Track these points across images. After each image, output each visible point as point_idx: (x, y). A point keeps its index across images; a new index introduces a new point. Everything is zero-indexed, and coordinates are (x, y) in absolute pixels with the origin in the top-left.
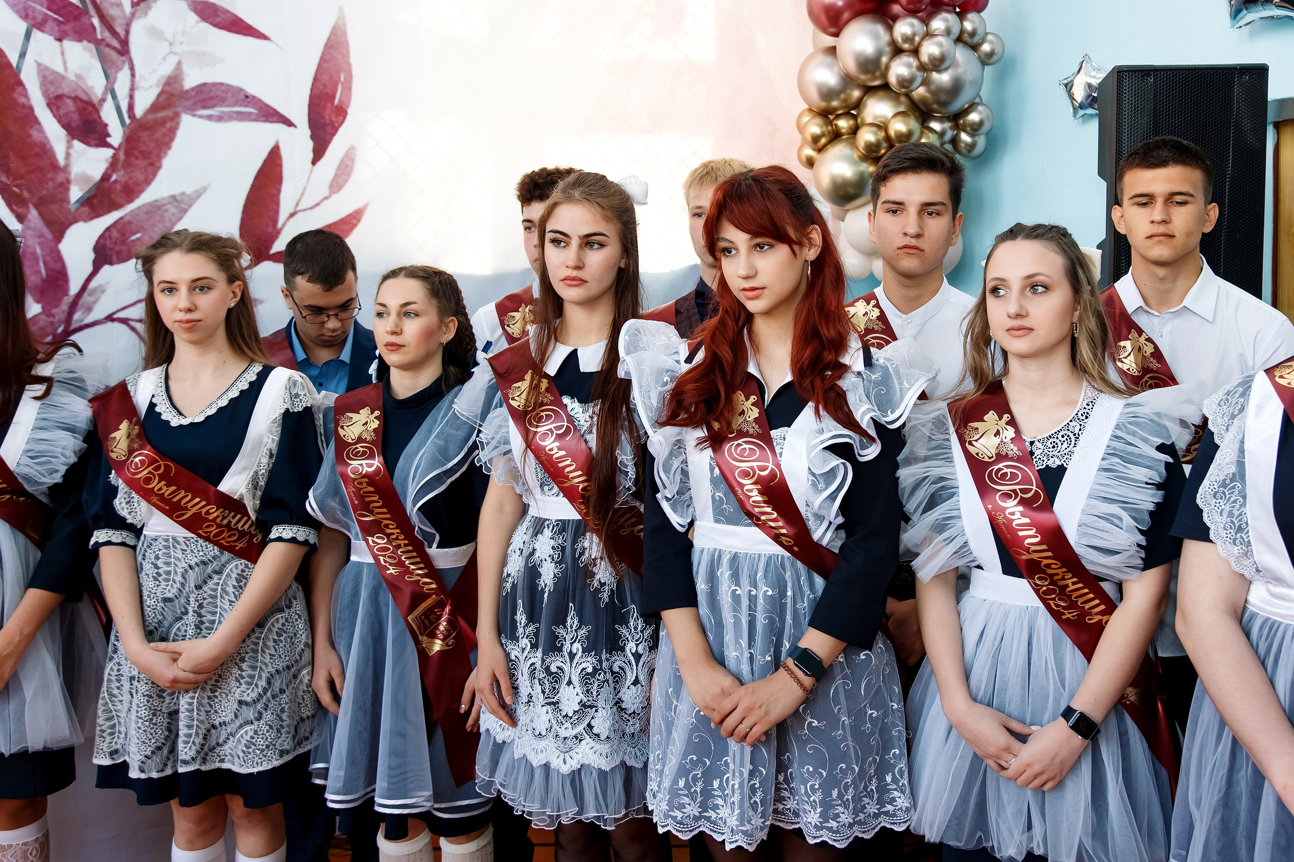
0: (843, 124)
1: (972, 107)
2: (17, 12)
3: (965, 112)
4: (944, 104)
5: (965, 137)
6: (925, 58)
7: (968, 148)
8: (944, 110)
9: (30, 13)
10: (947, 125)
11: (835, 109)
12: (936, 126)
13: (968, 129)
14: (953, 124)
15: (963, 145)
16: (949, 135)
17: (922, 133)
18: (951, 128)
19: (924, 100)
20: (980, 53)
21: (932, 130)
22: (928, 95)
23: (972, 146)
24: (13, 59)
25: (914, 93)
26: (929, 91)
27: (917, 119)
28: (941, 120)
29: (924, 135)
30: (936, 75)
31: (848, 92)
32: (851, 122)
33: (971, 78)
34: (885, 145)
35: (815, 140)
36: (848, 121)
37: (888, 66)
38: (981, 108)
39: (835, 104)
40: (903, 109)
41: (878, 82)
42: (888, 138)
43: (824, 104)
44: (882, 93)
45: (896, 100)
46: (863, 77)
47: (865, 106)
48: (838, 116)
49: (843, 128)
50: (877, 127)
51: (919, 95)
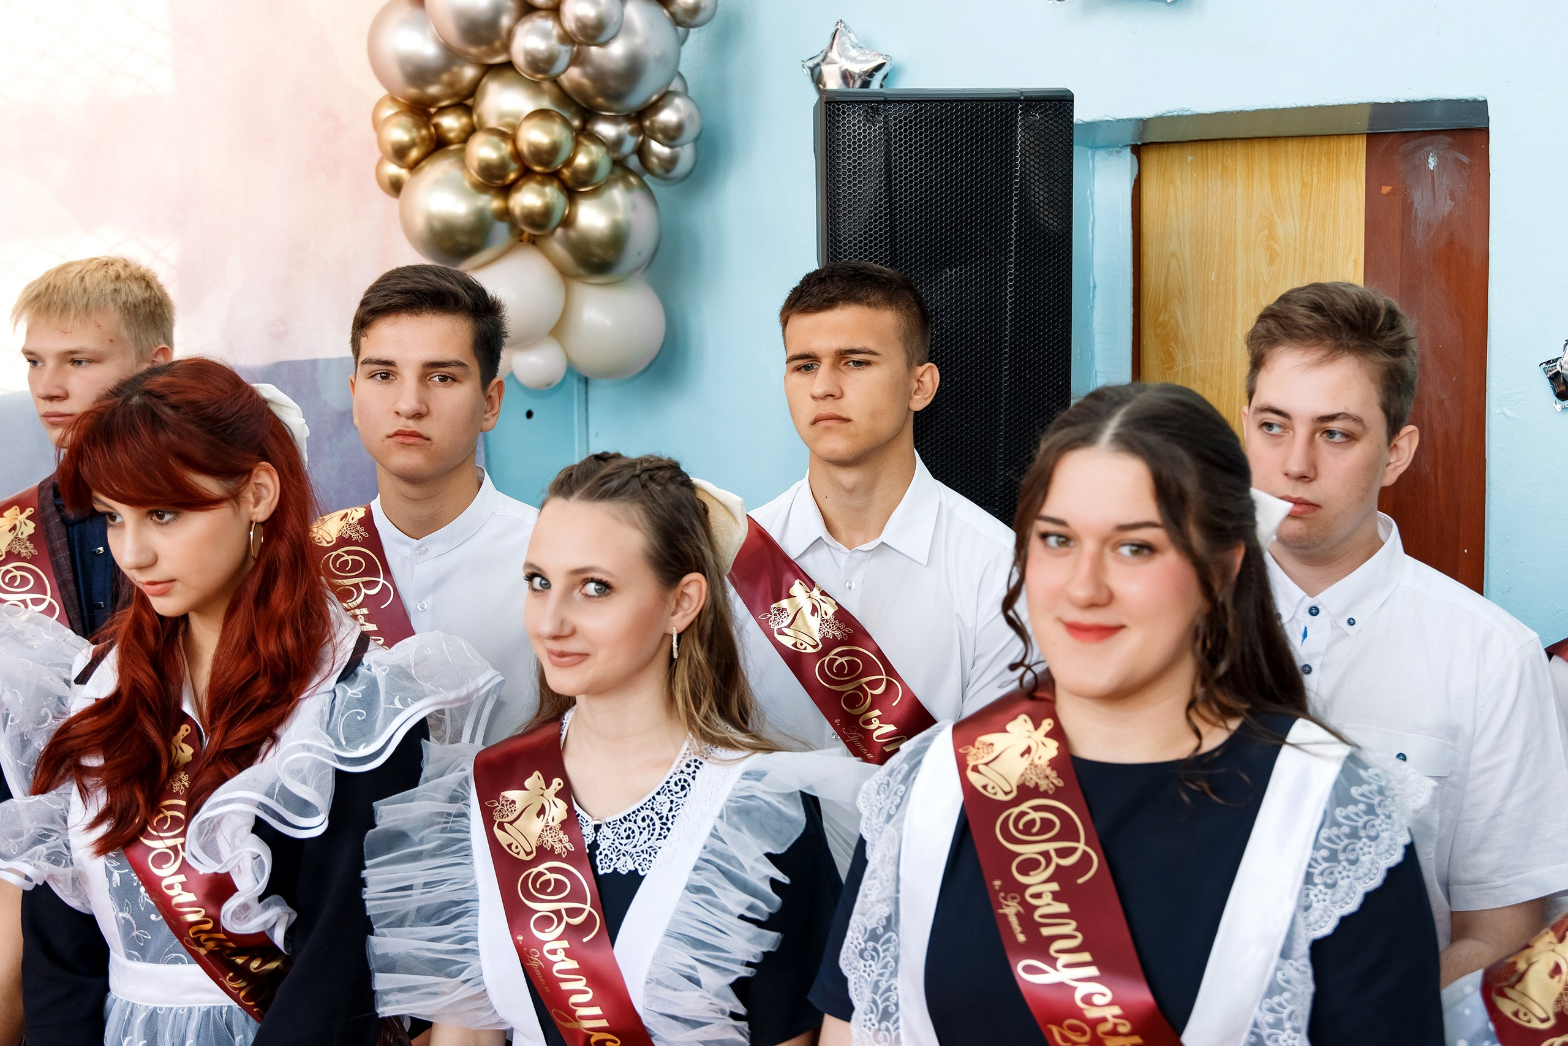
0: (451, 123)
1: (664, 98)
3: (654, 107)
4: (616, 97)
5: (655, 146)
6: (570, 24)
7: (665, 164)
8: (616, 107)
10: (625, 128)
11: (434, 100)
12: (606, 130)
13: (660, 136)
14: (635, 125)
15: (655, 160)
16: (630, 144)
17: (577, 144)
18: (632, 133)
19: (579, 89)
21: (596, 139)
22: (585, 81)
23: (671, 163)
25: (563, 77)
26: (586, 75)
27: (566, 123)
28: (614, 120)
29: (582, 149)
30: (594, 49)
31: (455, 69)
32: (464, 120)
33: (658, 52)
34: (514, 166)
35: (400, 153)
36: (459, 117)
37: (510, 34)
38: (678, 101)
39: (433, 90)
40: (546, 103)
41: (500, 59)
42: (517, 155)
43: (413, 91)
44: (510, 74)
45: (535, 87)
46: (473, 50)
47: (483, 95)
48: (442, 111)
49: (450, 130)
50: (502, 135)
51: (571, 81)
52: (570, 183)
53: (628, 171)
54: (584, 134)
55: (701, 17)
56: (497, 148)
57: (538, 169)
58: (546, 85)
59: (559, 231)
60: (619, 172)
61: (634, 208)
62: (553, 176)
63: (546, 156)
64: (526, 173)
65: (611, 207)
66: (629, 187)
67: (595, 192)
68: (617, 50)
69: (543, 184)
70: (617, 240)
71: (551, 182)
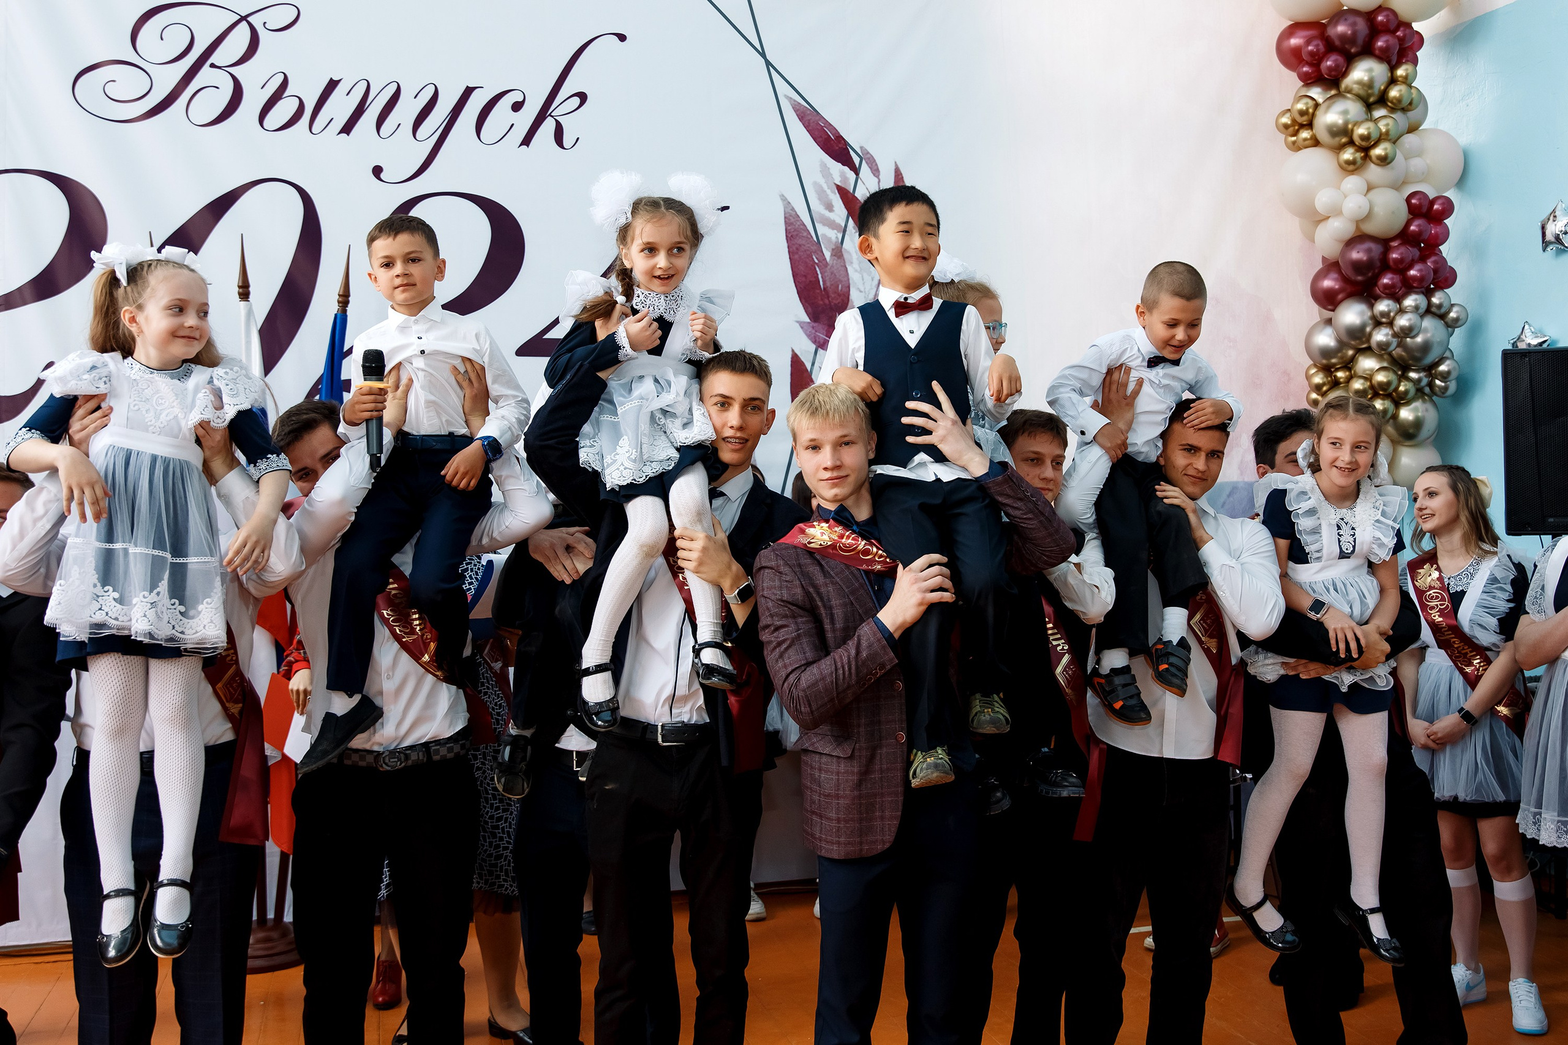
0: (1340, 374)
1: (1441, 361)
2: (810, 339)
3: (1436, 365)
4: (1418, 360)
5: (1438, 382)
6: (1398, 328)
7: (1442, 390)
8: (1418, 365)
9: (817, 339)
10: (1422, 374)
11: (1334, 365)
12: (1413, 375)
13: (1439, 377)
14: (1427, 373)
15: (1437, 388)
16: (1425, 381)
17: (1400, 381)
18: (1426, 376)
19: (1401, 357)
20: (1447, 320)
21: (1409, 379)
22: (1404, 354)
23: (1446, 388)
24: (809, 367)
25: (1393, 352)
26: (1404, 351)
27: (1395, 373)
28: (1417, 371)
29: (1402, 384)
30: (1408, 339)
31: (1344, 351)
32: (1347, 373)
33: (1438, 340)
34: (1370, 392)
35: (1318, 388)
36: (1345, 372)
37: (1370, 335)
38: (1448, 362)
39: (1334, 361)
40: (1385, 364)
41: (1364, 346)
42: (1372, 387)
43: (1324, 361)
44: (1369, 352)
45: (1380, 357)
46: (1353, 343)
47: (1357, 363)
48: (1337, 370)
49: (1341, 378)
50: (1365, 379)
51: (1397, 354)
52: (1396, 399)
53: (1424, 394)
54: (1403, 377)
55: (1460, 323)
56: (1363, 384)
57: (1381, 392)
58: (1386, 357)
59: (1391, 421)
60: (1419, 394)
61: (1427, 410)
62: (1388, 396)
63: (1384, 386)
64: (1376, 395)
65: (1416, 410)
66: (1424, 401)
67: (1408, 403)
68: (1419, 339)
69: (1383, 399)
70: (1418, 424)
71: (1388, 398)
